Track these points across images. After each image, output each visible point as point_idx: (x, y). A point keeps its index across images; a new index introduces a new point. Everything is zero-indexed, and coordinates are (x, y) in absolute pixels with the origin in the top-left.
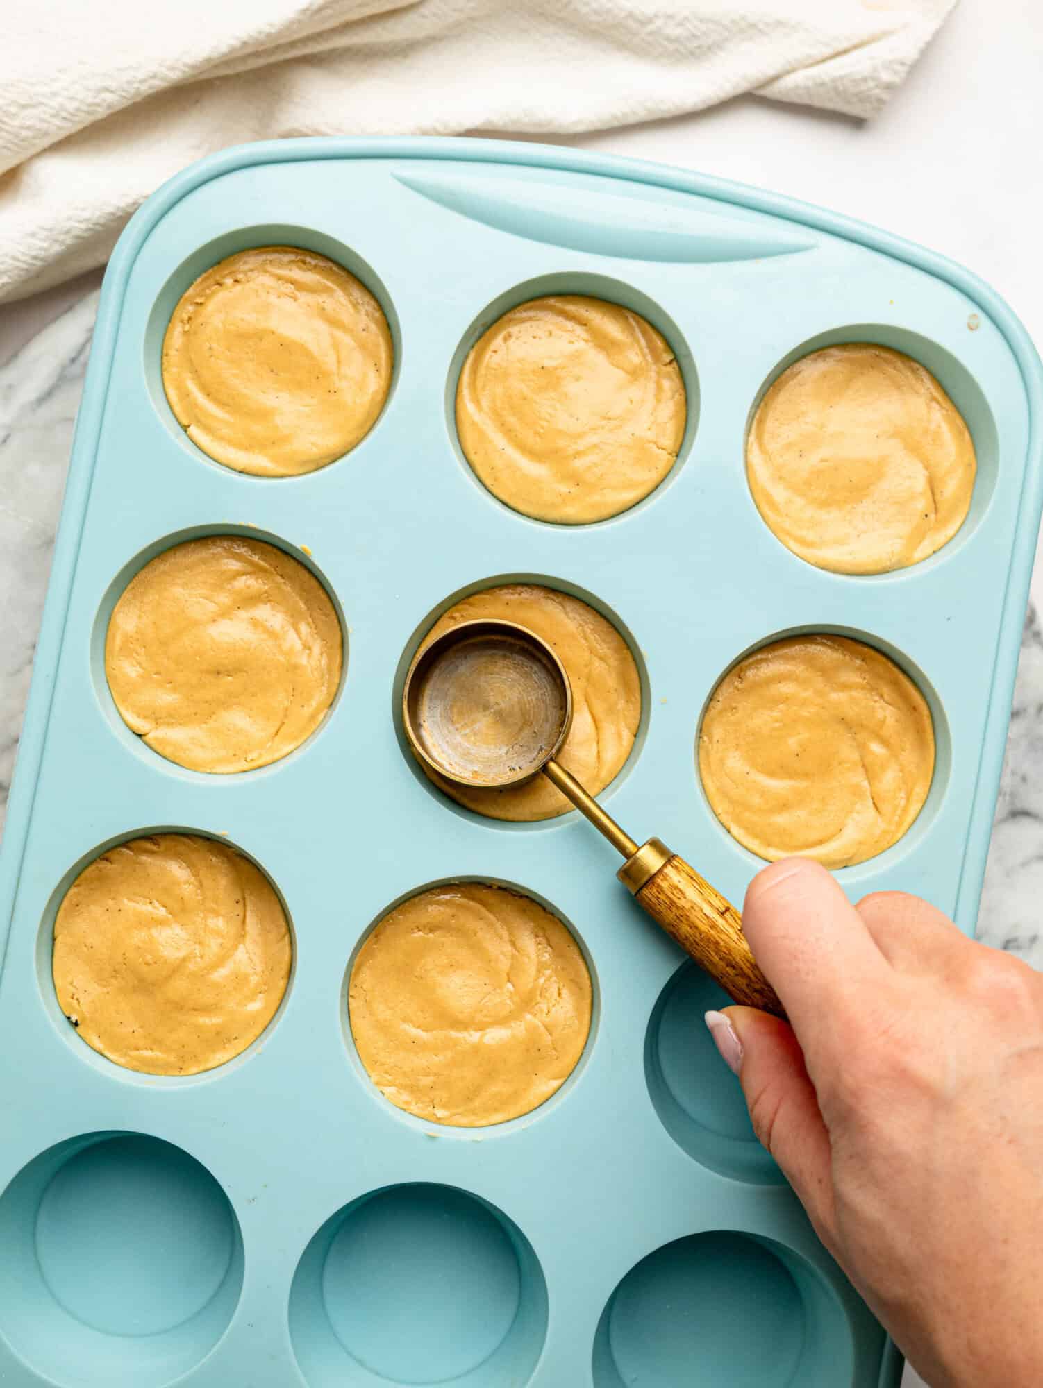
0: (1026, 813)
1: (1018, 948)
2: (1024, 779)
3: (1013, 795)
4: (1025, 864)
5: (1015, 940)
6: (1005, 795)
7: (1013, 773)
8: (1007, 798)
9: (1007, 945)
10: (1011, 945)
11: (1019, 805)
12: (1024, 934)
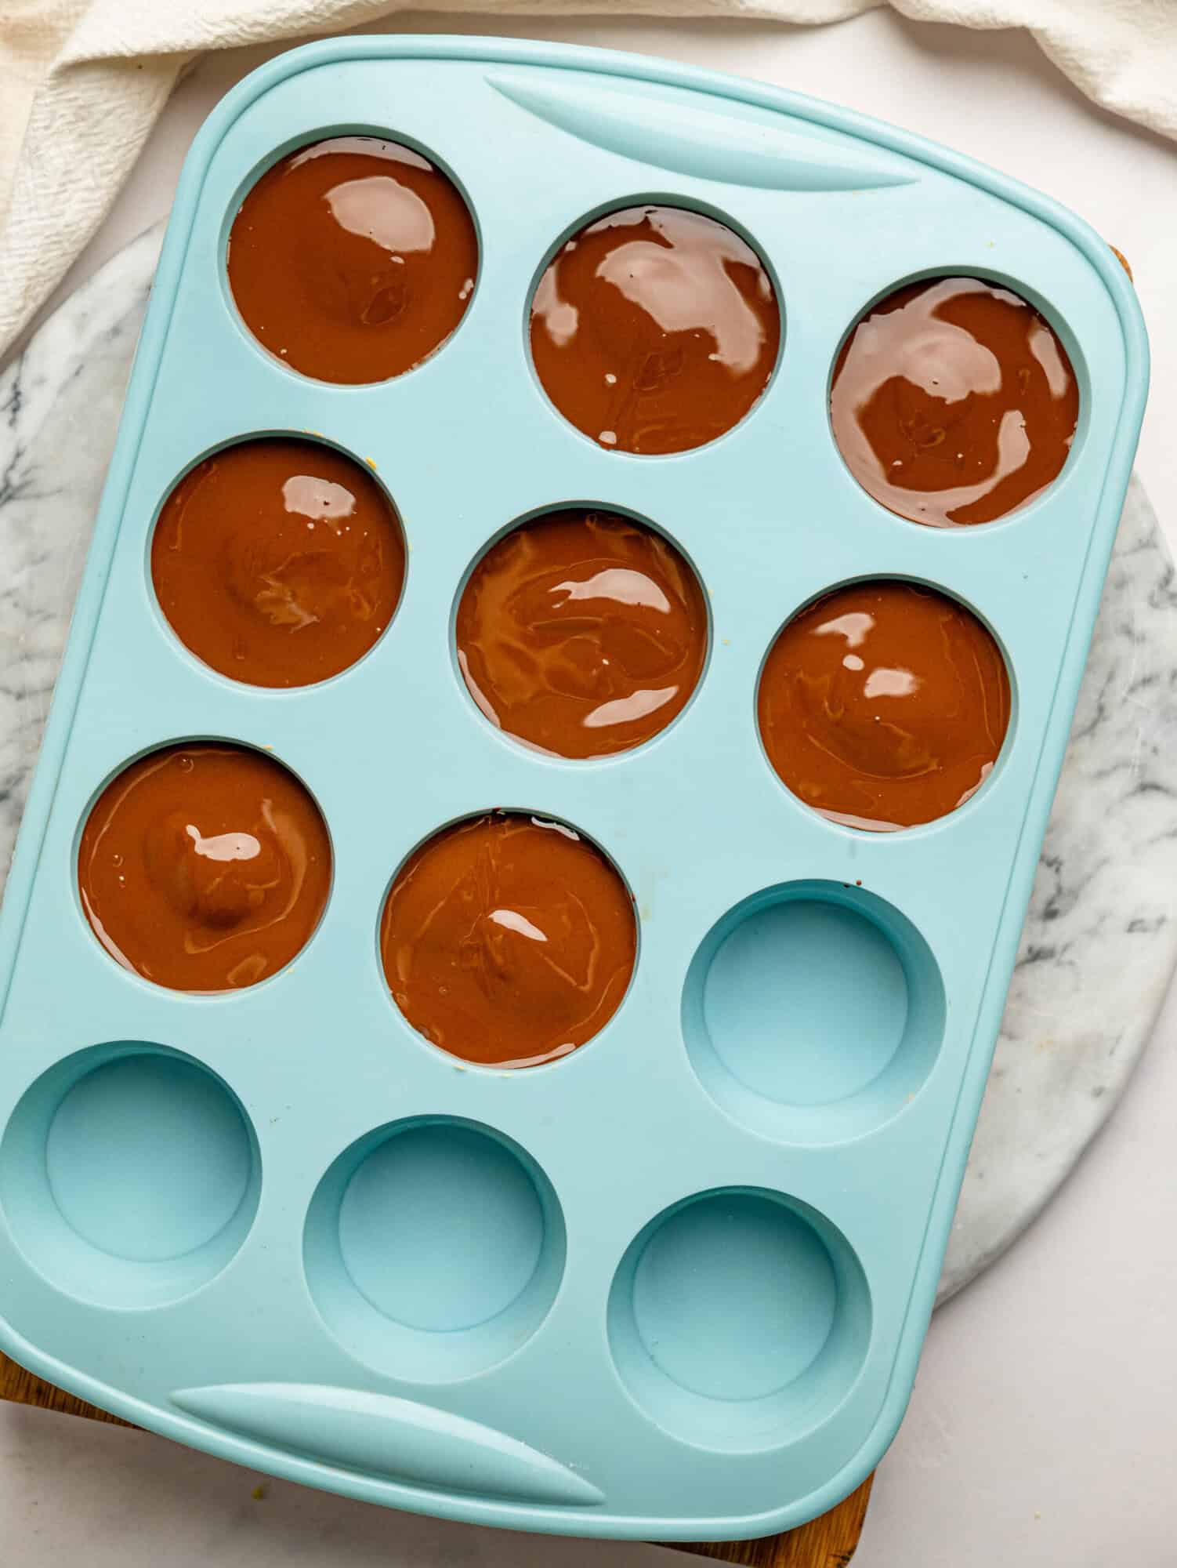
0: (1156, 787)
1: (1144, 930)
2: (1155, 751)
3: (1143, 768)
4: (1152, 841)
5: (1141, 921)
6: (1134, 766)
7: (1144, 744)
8: (1136, 770)
9: (1132, 927)
10: (1136, 927)
11: (1149, 778)
12: (1150, 916)
